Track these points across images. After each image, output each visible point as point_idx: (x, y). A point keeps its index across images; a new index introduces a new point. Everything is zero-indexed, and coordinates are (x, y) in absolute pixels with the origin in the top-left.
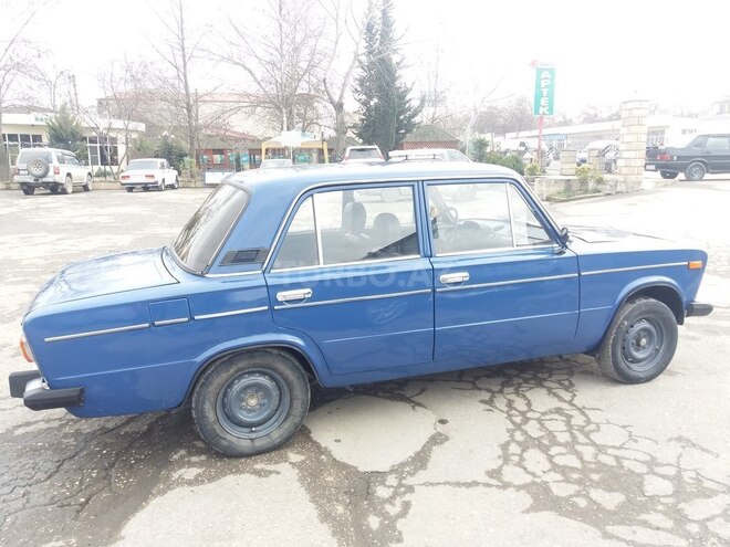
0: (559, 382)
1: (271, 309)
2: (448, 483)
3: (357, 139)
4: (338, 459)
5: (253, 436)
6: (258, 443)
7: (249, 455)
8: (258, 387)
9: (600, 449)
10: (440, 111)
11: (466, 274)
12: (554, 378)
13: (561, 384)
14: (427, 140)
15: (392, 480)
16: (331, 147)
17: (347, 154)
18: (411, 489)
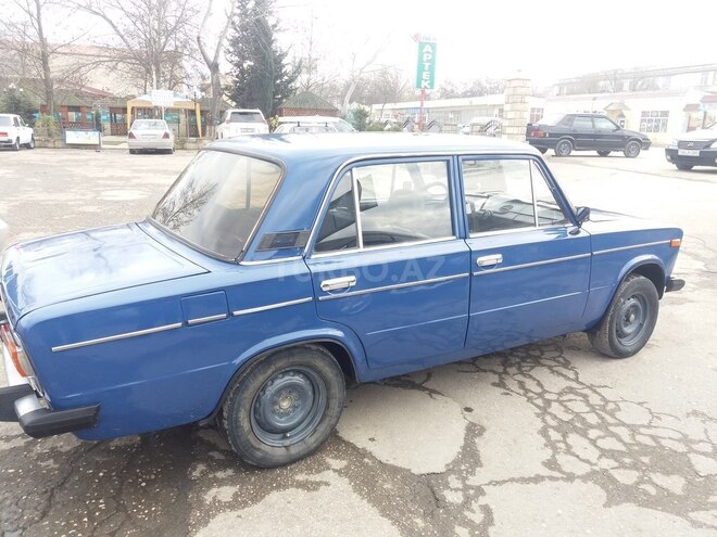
0: (554, 359)
1: (316, 300)
2: (512, 480)
3: (229, 102)
4: (384, 461)
5: (287, 442)
6: (294, 451)
7: (283, 465)
8: (292, 387)
9: (633, 429)
10: (316, 78)
11: (499, 256)
12: (547, 355)
13: (558, 362)
14: (307, 106)
15: (454, 482)
16: (206, 108)
17: (228, 118)
18: (480, 491)
